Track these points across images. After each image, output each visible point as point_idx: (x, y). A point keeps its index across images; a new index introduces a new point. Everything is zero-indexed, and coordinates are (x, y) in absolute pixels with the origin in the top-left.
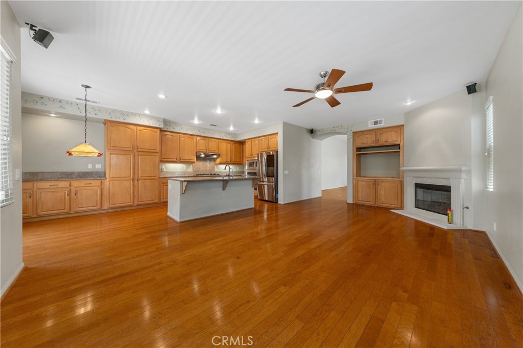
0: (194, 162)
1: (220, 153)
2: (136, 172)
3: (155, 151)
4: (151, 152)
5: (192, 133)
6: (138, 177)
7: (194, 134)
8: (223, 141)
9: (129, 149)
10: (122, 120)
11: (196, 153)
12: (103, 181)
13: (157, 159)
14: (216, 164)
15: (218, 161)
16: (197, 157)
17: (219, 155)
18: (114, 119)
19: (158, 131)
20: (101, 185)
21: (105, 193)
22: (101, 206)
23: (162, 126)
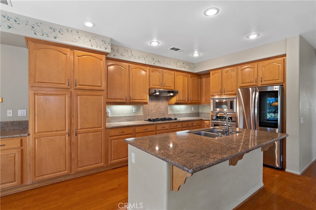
0: (146, 103)
1: (176, 89)
2: (74, 121)
3: (99, 88)
4: (93, 91)
5: (144, 63)
6: (77, 129)
7: (147, 63)
8: (179, 73)
9: (64, 86)
10: (51, 39)
11: (149, 89)
12: (24, 139)
13: (102, 99)
14: (170, 105)
15: (174, 100)
16: (149, 95)
17: (175, 93)
18: (39, 37)
19: (104, 57)
20: (22, 146)
21: (28, 159)
22: (22, 182)
23: (108, 51)
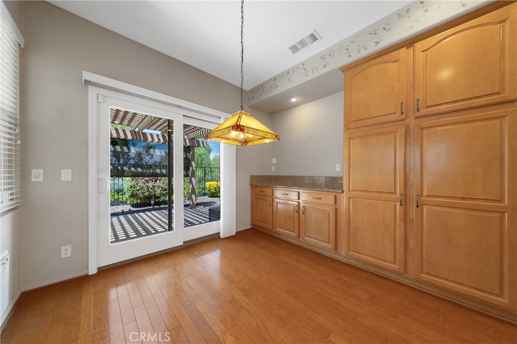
2: (412, 179)
4: (471, 110)
9: (394, 117)
12: (338, 195)
13: (507, 127)
18: (353, 57)
20: (336, 203)
21: (342, 222)
22: (336, 248)
